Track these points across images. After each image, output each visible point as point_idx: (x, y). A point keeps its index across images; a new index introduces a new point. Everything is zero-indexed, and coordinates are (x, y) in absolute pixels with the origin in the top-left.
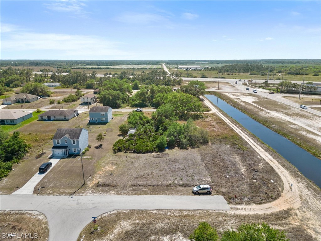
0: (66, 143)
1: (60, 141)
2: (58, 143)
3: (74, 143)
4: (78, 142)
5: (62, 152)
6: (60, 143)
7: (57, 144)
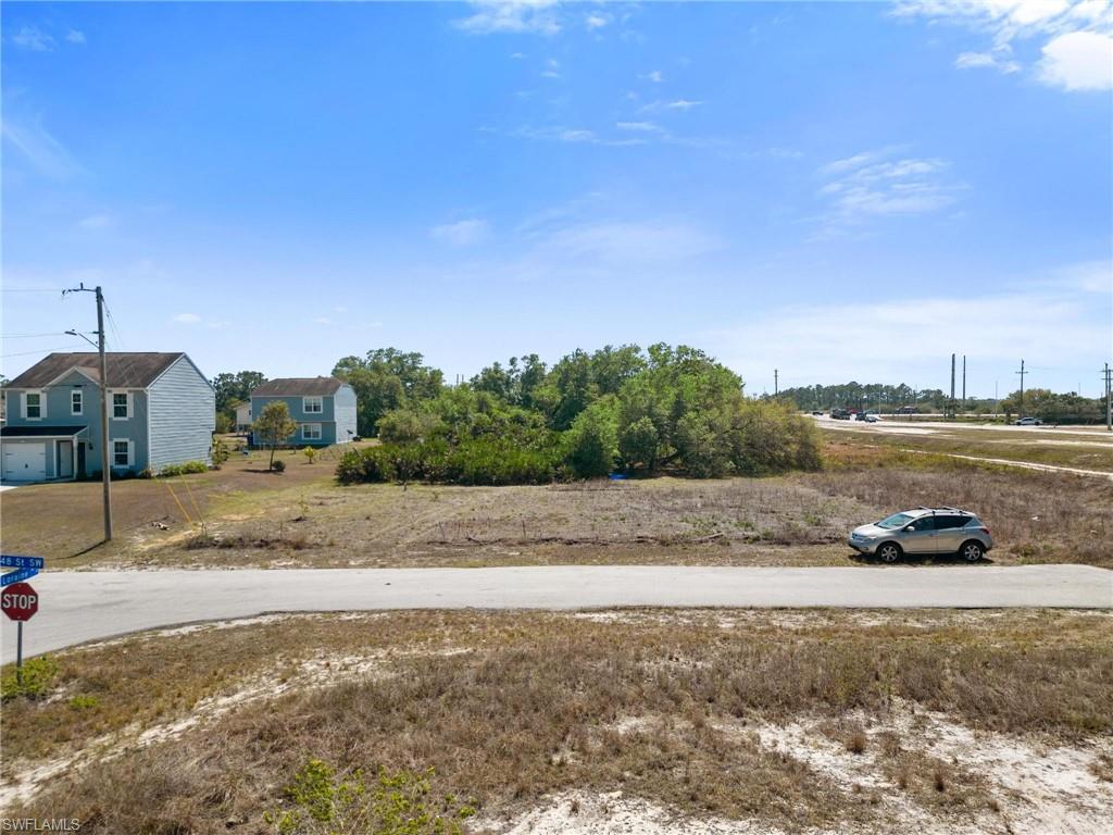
0: (77, 408)
1: (43, 398)
2: (34, 412)
3: (120, 412)
4: (142, 401)
5: (43, 458)
6: (44, 413)
7: (24, 413)
